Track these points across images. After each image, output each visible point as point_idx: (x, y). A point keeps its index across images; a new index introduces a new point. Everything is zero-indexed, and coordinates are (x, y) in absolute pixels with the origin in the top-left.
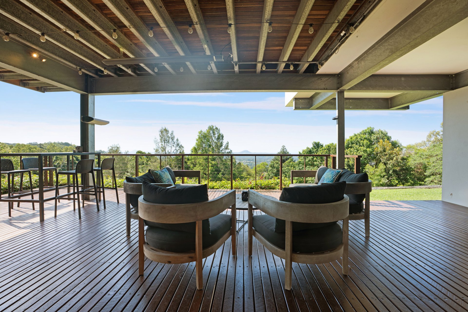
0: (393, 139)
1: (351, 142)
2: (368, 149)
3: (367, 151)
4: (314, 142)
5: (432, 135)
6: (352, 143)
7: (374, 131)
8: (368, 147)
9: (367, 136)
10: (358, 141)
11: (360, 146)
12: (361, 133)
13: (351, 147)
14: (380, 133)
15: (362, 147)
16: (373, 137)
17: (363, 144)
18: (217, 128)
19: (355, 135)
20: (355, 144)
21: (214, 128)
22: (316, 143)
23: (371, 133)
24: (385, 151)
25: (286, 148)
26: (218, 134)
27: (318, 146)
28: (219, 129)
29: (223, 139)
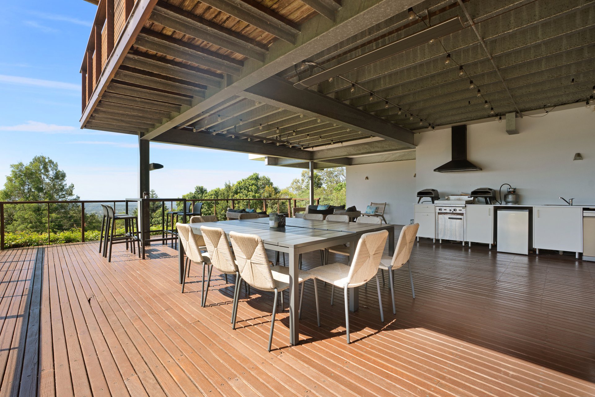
0: (275, 185)
1: (240, 187)
2: (257, 195)
3: (256, 196)
4: (197, 187)
5: (294, 183)
6: (241, 189)
7: (259, 177)
8: (256, 192)
9: (253, 182)
10: (246, 186)
11: (248, 191)
12: (248, 179)
13: (239, 193)
14: (265, 180)
15: (251, 193)
16: (260, 183)
17: (252, 190)
18: (51, 162)
19: (243, 181)
20: (243, 189)
21: (47, 160)
22: (200, 188)
23: (257, 178)
24: (270, 196)
25: (156, 193)
26: (55, 172)
27: (201, 190)
28: (57, 164)
29: (65, 179)
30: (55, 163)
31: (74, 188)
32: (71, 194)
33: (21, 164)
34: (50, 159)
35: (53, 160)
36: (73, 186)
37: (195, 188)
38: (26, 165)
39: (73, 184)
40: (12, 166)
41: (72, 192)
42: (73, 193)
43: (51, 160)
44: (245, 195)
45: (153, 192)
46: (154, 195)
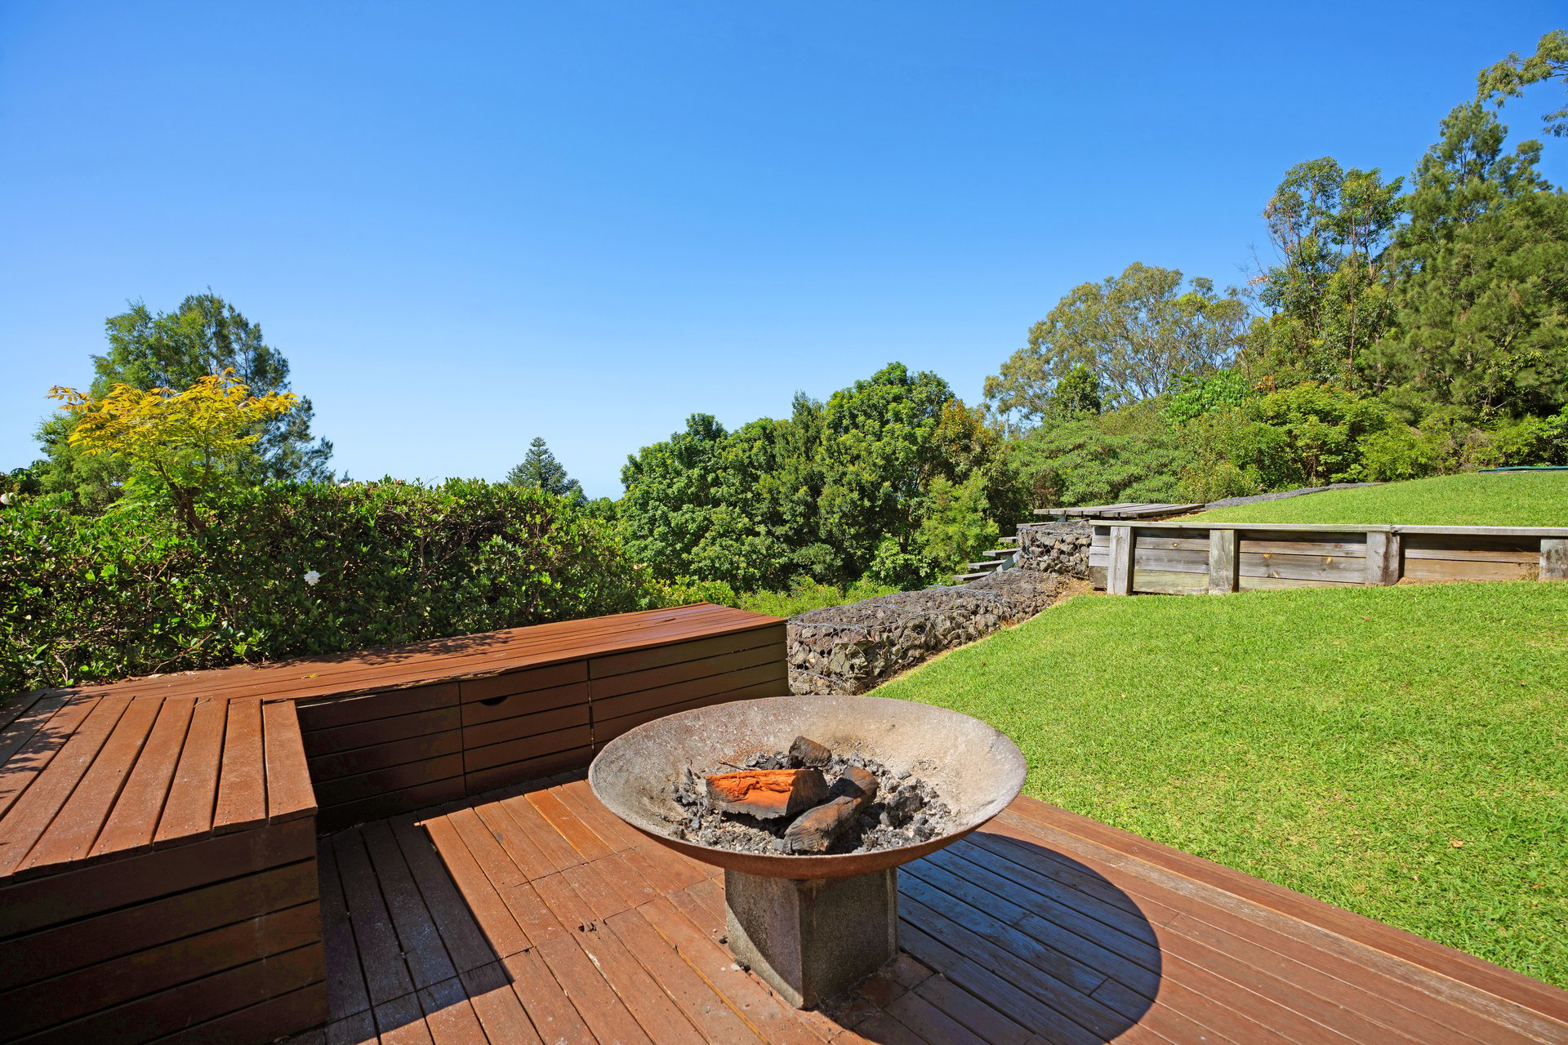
1: (848, 409)
4: (692, 418)
6: (853, 415)
7: (909, 375)
9: (895, 390)
10: (874, 406)
11: (884, 421)
12: (876, 381)
13: (851, 427)
14: (933, 383)
18: (242, 324)
19: (860, 387)
20: (863, 417)
21: (226, 313)
22: (700, 420)
25: (551, 450)
26: (251, 355)
27: (706, 428)
28: (257, 326)
29: (286, 381)
30: (251, 326)
31: (311, 412)
32: (303, 436)
33: (142, 315)
34: (237, 312)
35: (244, 316)
36: (310, 408)
37: (688, 420)
38: (157, 317)
39: (308, 398)
40: (112, 323)
41: (307, 427)
42: (312, 432)
43: (239, 315)
44: (874, 434)
45: (540, 446)
46: (544, 456)
